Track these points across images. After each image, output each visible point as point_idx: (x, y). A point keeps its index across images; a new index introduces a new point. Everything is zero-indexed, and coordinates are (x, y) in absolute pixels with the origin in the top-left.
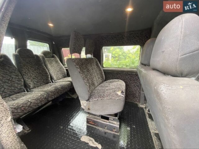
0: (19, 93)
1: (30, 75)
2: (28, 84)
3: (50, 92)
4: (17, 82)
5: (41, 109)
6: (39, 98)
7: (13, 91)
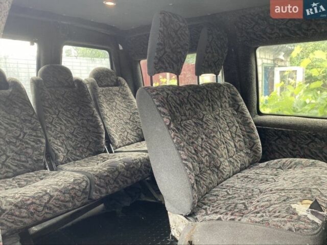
0: (33, 171)
1: (61, 129)
2: (54, 151)
3: (97, 176)
4: (33, 144)
5: (76, 220)
6: (70, 188)
7: (23, 166)
